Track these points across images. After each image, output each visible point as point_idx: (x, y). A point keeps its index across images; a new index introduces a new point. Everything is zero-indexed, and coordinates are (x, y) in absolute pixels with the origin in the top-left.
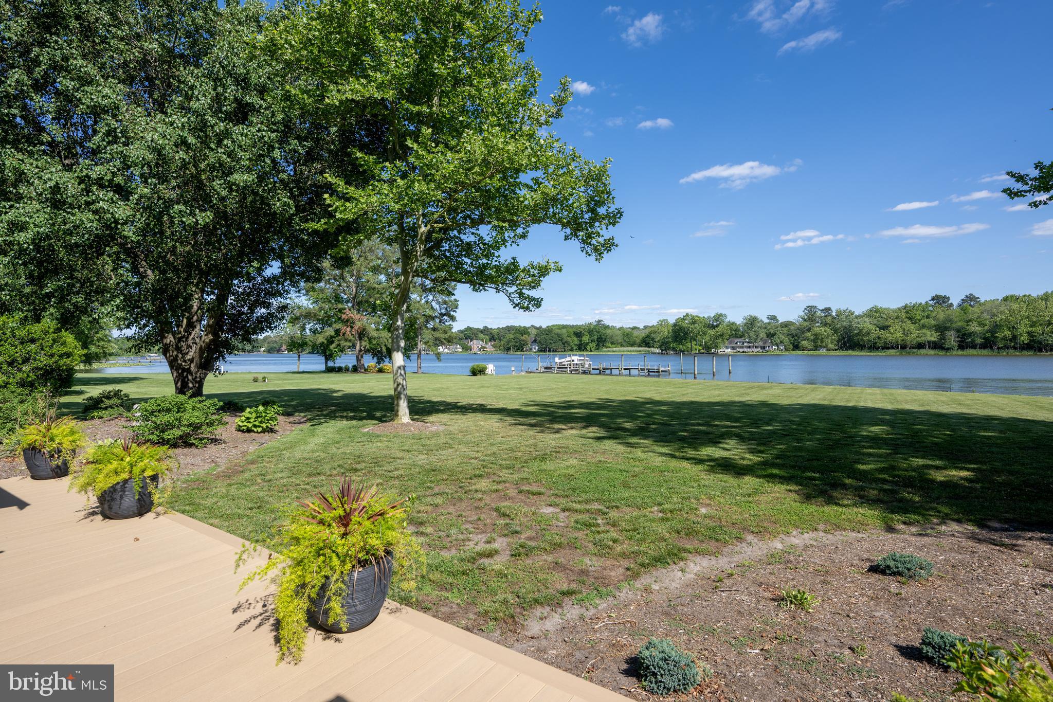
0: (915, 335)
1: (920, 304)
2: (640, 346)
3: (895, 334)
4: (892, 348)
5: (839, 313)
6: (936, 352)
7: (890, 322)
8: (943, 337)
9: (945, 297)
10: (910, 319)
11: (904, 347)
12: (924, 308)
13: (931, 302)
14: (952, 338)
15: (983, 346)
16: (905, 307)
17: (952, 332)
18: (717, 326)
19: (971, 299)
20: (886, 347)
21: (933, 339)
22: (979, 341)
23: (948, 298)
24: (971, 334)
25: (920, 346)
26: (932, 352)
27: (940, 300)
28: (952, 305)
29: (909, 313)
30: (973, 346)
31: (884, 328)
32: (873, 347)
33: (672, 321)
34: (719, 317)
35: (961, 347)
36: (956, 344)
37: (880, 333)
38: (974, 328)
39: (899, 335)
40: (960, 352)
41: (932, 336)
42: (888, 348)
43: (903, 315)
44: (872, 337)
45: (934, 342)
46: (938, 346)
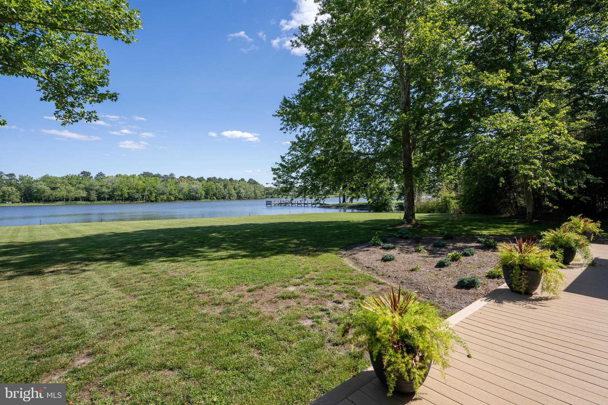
0: (74, 193)
1: (75, 176)
3: (62, 192)
4: (60, 200)
5: (21, 179)
6: (86, 202)
7: (59, 185)
8: (89, 195)
9: (88, 173)
10: (71, 184)
11: (67, 200)
12: (78, 177)
13: (81, 175)
14: (94, 196)
15: (109, 199)
16: (67, 177)
17: (94, 192)
19: (101, 174)
20: (56, 200)
22: (107, 196)
23: (90, 173)
24: (103, 193)
25: (77, 199)
26: (83, 202)
27: (86, 174)
28: (92, 177)
29: (70, 180)
30: (104, 199)
31: (53, 189)
32: (48, 200)
35: (98, 200)
36: (96, 198)
37: (52, 192)
38: (105, 190)
39: (64, 193)
40: (98, 202)
41: (84, 194)
42: (57, 201)
43: (66, 181)
44: (46, 194)
45: (84, 197)
46: (87, 199)
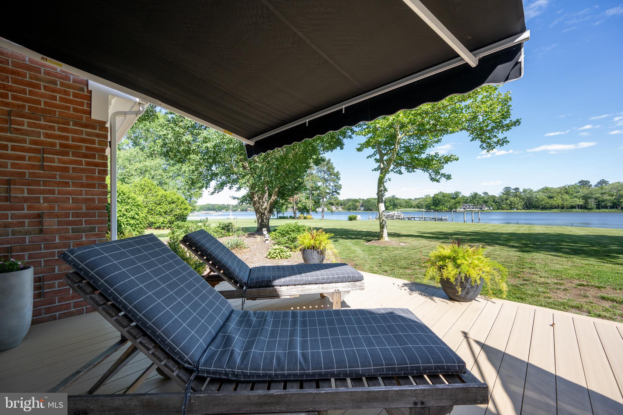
0: (569, 201)
1: (572, 185)
2: (414, 208)
3: (558, 201)
4: (556, 208)
5: (525, 191)
6: (583, 210)
7: (555, 195)
8: (587, 203)
9: (587, 181)
10: (567, 193)
11: (562, 208)
12: (574, 187)
13: (578, 184)
14: (592, 203)
15: (612, 207)
16: (564, 187)
17: (593, 200)
18: (456, 198)
19: (603, 182)
20: (552, 207)
21: (581, 203)
22: (609, 204)
23: (589, 182)
24: (604, 201)
25: (573, 207)
26: (580, 210)
27: (584, 183)
28: (591, 186)
29: (566, 191)
30: (605, 207)
31: (550, 198)
32: (544, 208)
33: (432, 195)
34: (457, 194)
35: (598, 208)
36: (595, 206)
37: (549, 200)
38: (606, 197)
39: (560, 202)
40: (597, 210)
41: (581, 202)
42: (553, 208)
43: (563, 191)
44: (544, 202)
45: (581, 206)
46: (584, 207)
